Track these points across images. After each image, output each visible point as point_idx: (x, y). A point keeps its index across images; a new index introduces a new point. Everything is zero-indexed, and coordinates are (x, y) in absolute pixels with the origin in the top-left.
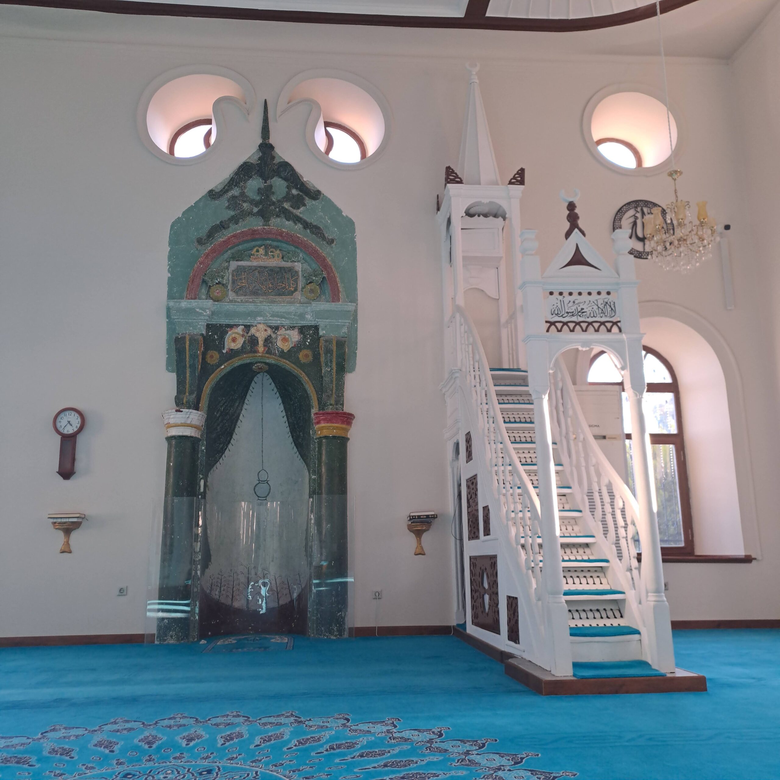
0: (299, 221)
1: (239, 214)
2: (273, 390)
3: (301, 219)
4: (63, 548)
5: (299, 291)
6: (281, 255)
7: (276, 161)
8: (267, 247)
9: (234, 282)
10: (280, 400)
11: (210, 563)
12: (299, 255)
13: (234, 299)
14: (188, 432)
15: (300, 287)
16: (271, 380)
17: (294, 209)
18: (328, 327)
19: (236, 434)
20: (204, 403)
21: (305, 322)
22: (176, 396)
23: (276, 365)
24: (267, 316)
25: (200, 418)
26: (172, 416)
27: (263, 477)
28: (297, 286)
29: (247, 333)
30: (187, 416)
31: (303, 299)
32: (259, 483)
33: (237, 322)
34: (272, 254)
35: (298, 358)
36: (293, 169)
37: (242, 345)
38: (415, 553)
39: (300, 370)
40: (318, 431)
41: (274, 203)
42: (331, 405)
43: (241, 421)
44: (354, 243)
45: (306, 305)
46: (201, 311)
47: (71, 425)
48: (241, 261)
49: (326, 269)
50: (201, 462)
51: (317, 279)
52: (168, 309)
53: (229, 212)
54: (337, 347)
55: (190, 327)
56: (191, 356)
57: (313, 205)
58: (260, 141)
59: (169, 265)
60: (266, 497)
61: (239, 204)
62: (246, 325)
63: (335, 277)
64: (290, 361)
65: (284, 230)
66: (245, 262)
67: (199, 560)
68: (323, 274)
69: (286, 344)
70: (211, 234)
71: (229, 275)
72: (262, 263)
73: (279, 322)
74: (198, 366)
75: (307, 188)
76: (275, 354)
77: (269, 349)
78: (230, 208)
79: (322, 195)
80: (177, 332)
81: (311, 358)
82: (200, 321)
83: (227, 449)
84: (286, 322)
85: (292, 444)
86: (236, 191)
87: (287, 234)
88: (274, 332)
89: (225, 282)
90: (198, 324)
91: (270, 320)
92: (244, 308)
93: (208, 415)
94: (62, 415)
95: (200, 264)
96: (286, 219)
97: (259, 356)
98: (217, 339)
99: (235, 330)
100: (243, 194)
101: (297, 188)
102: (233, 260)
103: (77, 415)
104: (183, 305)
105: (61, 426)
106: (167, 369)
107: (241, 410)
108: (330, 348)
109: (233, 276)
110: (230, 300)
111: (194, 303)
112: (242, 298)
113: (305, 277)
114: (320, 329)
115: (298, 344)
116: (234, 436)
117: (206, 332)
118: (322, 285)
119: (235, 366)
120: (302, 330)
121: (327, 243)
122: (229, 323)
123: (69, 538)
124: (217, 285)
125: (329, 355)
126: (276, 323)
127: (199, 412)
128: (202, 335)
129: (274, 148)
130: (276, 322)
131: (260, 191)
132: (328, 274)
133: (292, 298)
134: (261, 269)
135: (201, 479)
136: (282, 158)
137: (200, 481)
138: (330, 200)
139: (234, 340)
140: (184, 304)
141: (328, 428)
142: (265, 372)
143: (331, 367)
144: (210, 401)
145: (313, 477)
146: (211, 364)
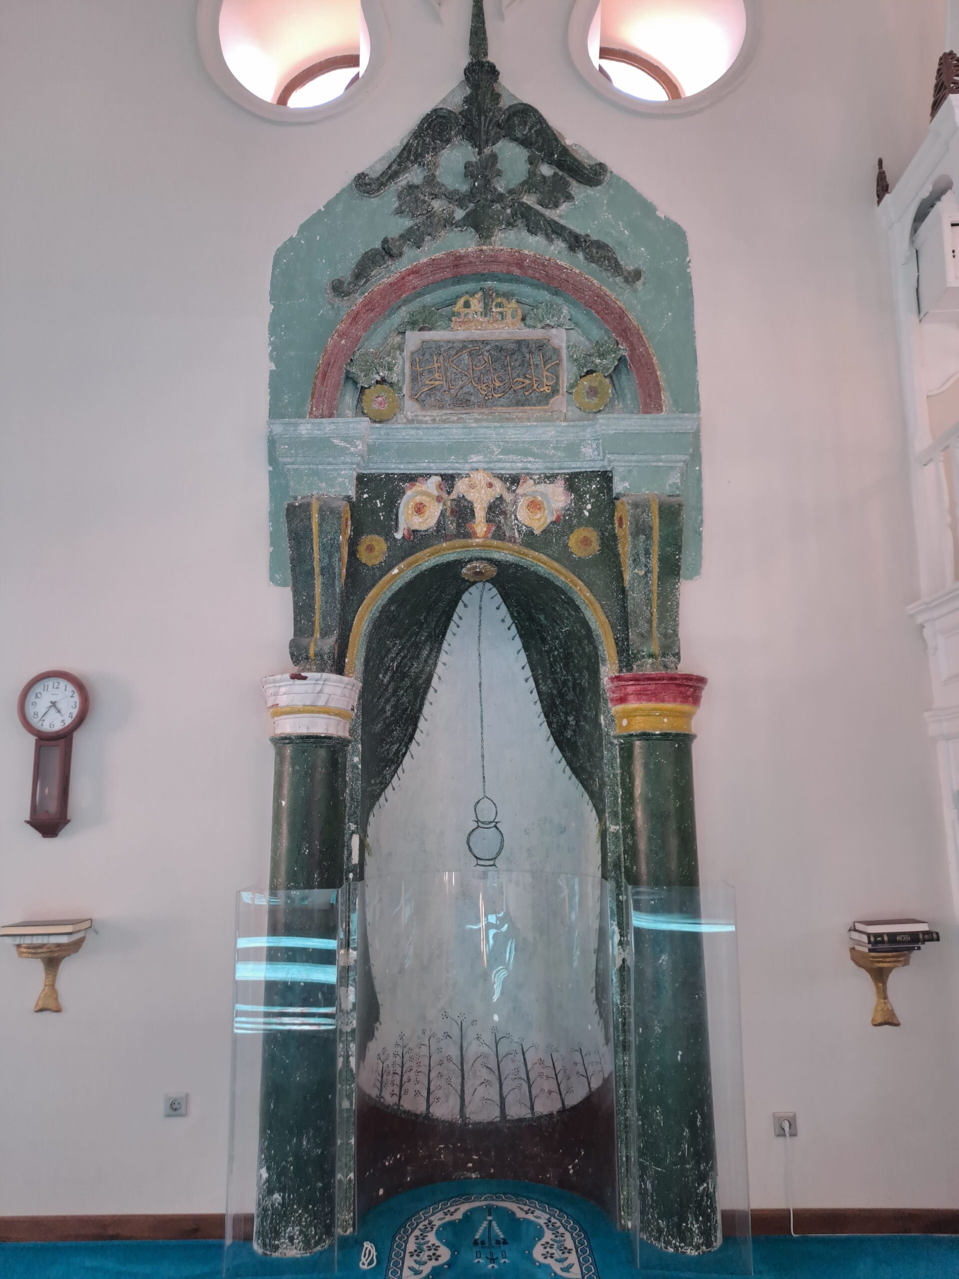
0: (559, 235)
1: (423, 224)
2: (503, 621)
3: (563, 228)
4: (40, 1003)
5: (563, 395)
6: (519, 311)
7: (505, 103)
8: (487, 296)
9: (414, 379)
10: (518, 643)
11: (377, 1025)
12: (560, 311)
13: (416, 416)
14: (320, 726)
15: (564, 385)
16: (499, 599)
17: (546, 207)
18: (635, 473)
19: (426, 720)
20: (356, 655)
21: (579, 464)
22: (292, 641)
23: (517, 566)
24: (492, 452)
25: (347, 692)
26: (283, 690)
27: (487, 815)
28: (557, 383)
29: (449, 493)
30: (318, 688)
31: (573, 412)
32: (478, 826)
33: (424, 469)
34: (499, 310)
35: (566, 546)
36: (541, 120)
37: (439, 522)
38: (873, 1020)
39: (572, 576)
40: (622, 718)
41: (500, 198)
42: (651, 656)
43: (436, 691)
44: (686, 279)
45: (581, 423)
46: (342, 444)
47: (59, 712)
48: (430, 329)
49: (626, 339)
50: (351, 795)
51: (605, 361)
52: (272, 443)
53: (401, 221)
54: (660, 518)
55: (321, 482)
56: (323, 547)
57: (588, 196)
58: (464, 60)
59: (271, 343)
60: (494, 859)
61: (424, 202)
62: (444, 474)
63: (649, 354)
64: (548, 556)
65: (527, 252)
66: (440, 333)
67: (353, 1031)
68: (620, 349)
69: (538, 516)
70: (362, 272)
71: (404, 362)
72: (475, 333)
73: (520, 465)
74: (340, 570)
75: (575, 160)
76: (512, 540)
77: (499, 528)
78: (402, 212)
79: (609, 174)
80: (291, 494)
81: (595, 547)
82: (342, 467)
83: (408, 753)
84: (537, 466)
85: (548, 740)
86: (416, 175)
87: (535, 261)
88: (509, 489)
89: (395, 379)
90: (339, 475)
91: (500, 461)
92: (441, 434)
93: (365, 682)
94: (39, 688)
95: (340, 337)
96: (529, 231)
97: (477, 546)
98: (381, 509)
99: (419, 487)
100: (431, 180)
101: (550, 163)
102: (413, 329)
103: (70, 688)
104: (304, 432)
105: (36, 714)
106: (272, 579)
107: (435, 665)
108: (644, 521)
109: (413, 363)
110: (408, 420)
111: (328, 426)
112: (435, 413)
113: (576, 360)
114: (616, 479)
115: (564, 516)
116: (422, 724)
117: (357, 492)
118: (614, 377)
119: (424, 568)
120: (573, 482)
121: (626, 281)
122: (408, 472)
123: (55, 975)
124: (379, 386)
125: (642, 537)
126: (513, 469)
127: (345, 679)
128: (348, 498)
129: (499, 74)
130: (511, 466)
131: (469, 171)
132: (632, 348)
133: (546, 411)
134: (474, 347)
135: (353, 832)
136: (516, 99)
137: (350, 838)
138: (626, 184)
139: (419, 509)
140: (306, 428)
141: (648, 714)
142: (488, 581)
143: (646, 566)
144: (369, 650)
145: (613, 828)
146: (370, 565)
